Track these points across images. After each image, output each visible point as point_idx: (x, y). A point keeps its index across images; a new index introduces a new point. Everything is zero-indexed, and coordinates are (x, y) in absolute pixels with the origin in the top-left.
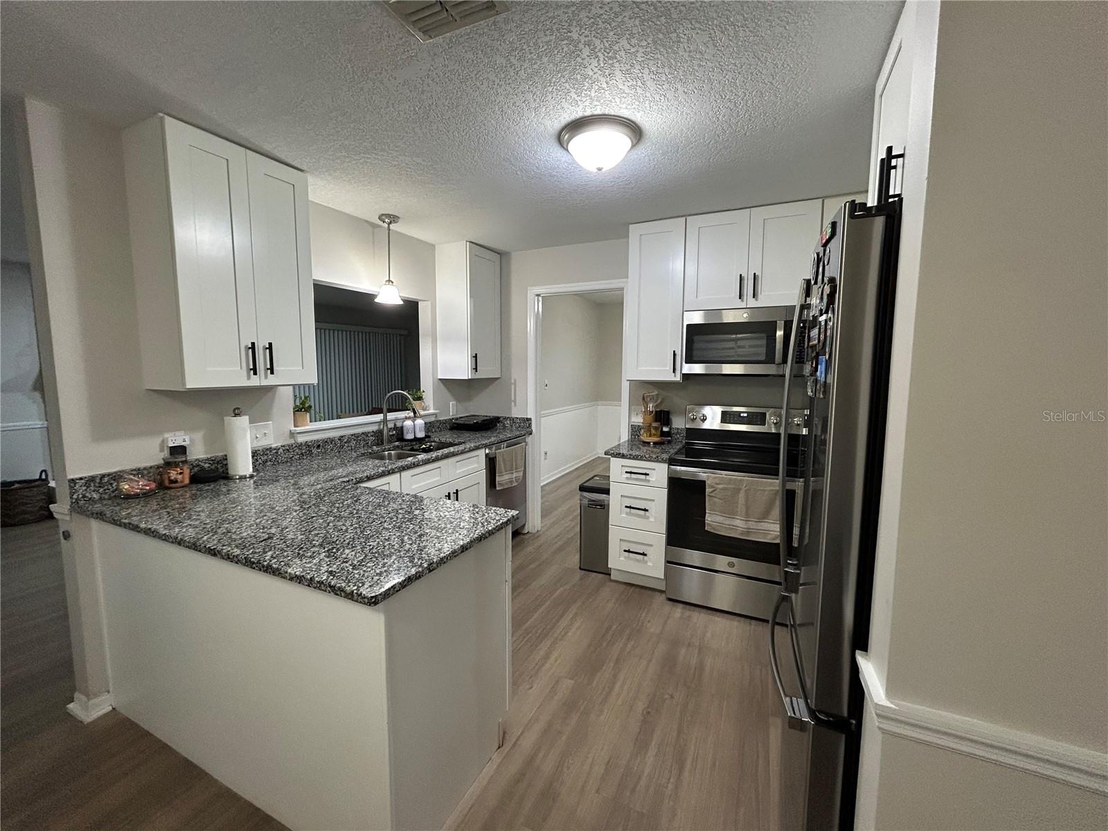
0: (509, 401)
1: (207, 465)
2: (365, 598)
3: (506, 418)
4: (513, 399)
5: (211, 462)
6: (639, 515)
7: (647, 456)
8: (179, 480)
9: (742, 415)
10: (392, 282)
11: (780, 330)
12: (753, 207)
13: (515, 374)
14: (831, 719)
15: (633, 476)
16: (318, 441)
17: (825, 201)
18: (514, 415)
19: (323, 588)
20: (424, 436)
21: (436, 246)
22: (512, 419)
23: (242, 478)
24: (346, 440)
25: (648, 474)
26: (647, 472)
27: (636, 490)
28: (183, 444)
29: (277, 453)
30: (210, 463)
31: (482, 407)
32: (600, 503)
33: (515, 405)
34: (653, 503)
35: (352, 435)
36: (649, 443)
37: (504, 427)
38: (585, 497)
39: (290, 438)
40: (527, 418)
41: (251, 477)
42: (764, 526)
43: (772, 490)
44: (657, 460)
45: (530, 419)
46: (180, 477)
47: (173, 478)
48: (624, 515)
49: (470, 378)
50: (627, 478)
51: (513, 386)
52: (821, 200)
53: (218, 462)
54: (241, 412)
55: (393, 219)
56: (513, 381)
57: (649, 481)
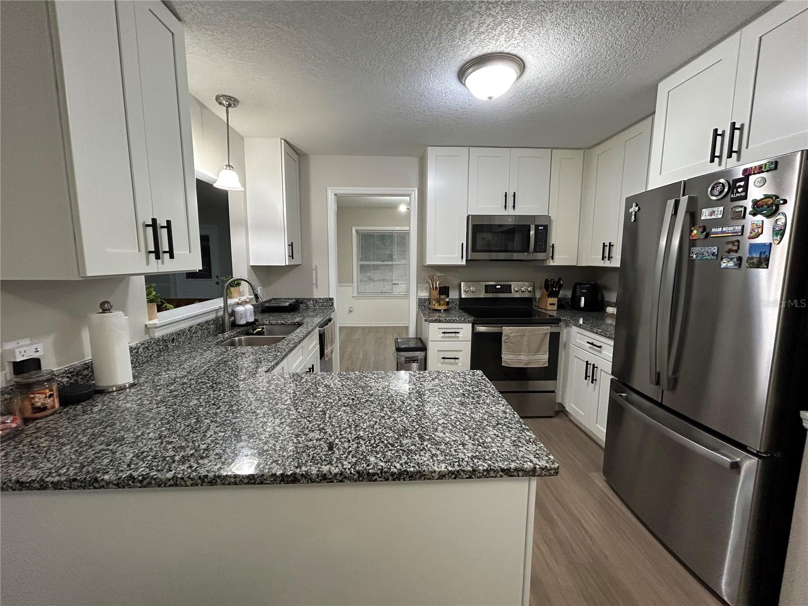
0: (311, 284)
1: (65, 380)
2: (551, 469)
3: (309, 300)
4: (314, 282)
5: (70, 375)
6: (451, 363)
7: (458, 319)
8: (49, 406)
9: (497, 287)
10: (232, 168)
11: (532, 230)
12: (512, 147)
13: (316, 262)
14: (769, 455)
15: (446, 335)
16: (172, 334)
17: (553, 151)
18: (316, 297)
19: (492, 475)
20: (253, 320)
21: (245, 139)
22: (313, 300)
23: (121, 389)
24: (194, 331)
25: (459, 333)
26: (457, 331)
27: (449, 345)
28: (35, 356)
29: (137, 352)
30: (68, 377)
31: (285, 291)
32: (414, 359)
33: (317, 287)
34: (461, 353)
35: (198, 325)
36: (441, 310)
37: (308, 308)
38: (402, 356)
39: (145, 334)
40: (330, 298)
41: (132, 386)
42: (538, 357)
43: (543, 333)
44: (464, 322)
45: (331, 299)
46: (49, 400)
47: (39, 404)
48: (440, 365)
49: (287, 264)
50: (442, 337)
51: (314, 271)
52: (551, 150)
53: (77, 373)
54: (111, 306)
55: (231, 102)
56: (314, 268)
57: (458, 337)
